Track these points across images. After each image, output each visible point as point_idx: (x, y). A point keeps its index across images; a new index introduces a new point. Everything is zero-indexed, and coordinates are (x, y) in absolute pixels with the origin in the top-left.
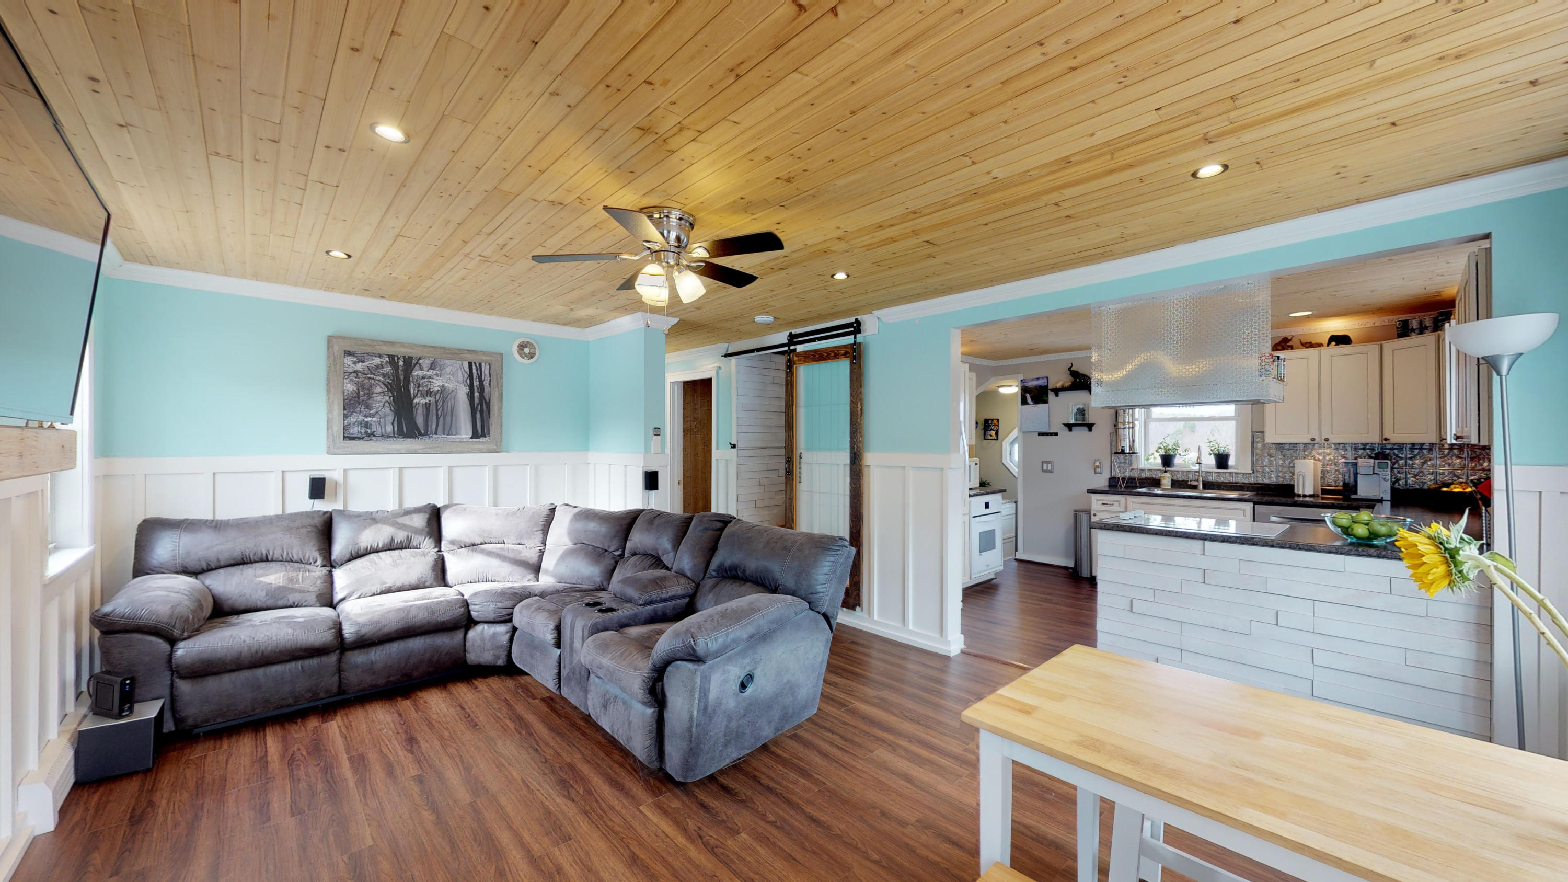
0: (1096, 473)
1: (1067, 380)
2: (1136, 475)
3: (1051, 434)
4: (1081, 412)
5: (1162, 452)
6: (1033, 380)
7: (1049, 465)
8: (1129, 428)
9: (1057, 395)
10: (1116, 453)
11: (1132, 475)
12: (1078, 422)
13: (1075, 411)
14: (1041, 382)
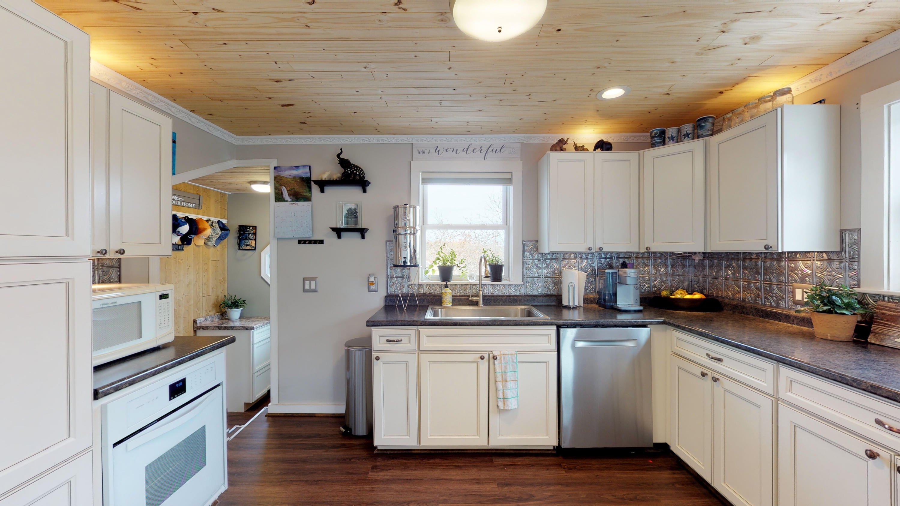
0: (370, 291)
1: (336, 172)
2: (415, 290)
3: (315, 242)
4: (353, 214)
5: (440, 264)
6: (291, 168)
7: (313, 283)
8: (410, 234)
9: (322, 191)
10: (396, 266)
11: (410, 291)
12: (349, 227)
13: (345, 212)
14: (302, 172)
